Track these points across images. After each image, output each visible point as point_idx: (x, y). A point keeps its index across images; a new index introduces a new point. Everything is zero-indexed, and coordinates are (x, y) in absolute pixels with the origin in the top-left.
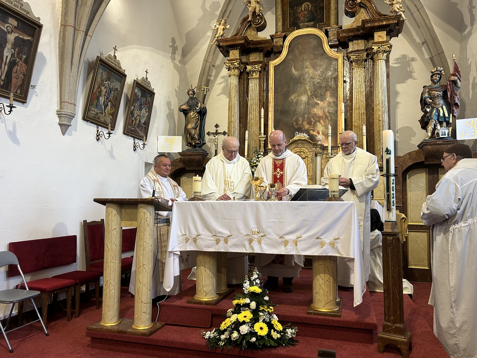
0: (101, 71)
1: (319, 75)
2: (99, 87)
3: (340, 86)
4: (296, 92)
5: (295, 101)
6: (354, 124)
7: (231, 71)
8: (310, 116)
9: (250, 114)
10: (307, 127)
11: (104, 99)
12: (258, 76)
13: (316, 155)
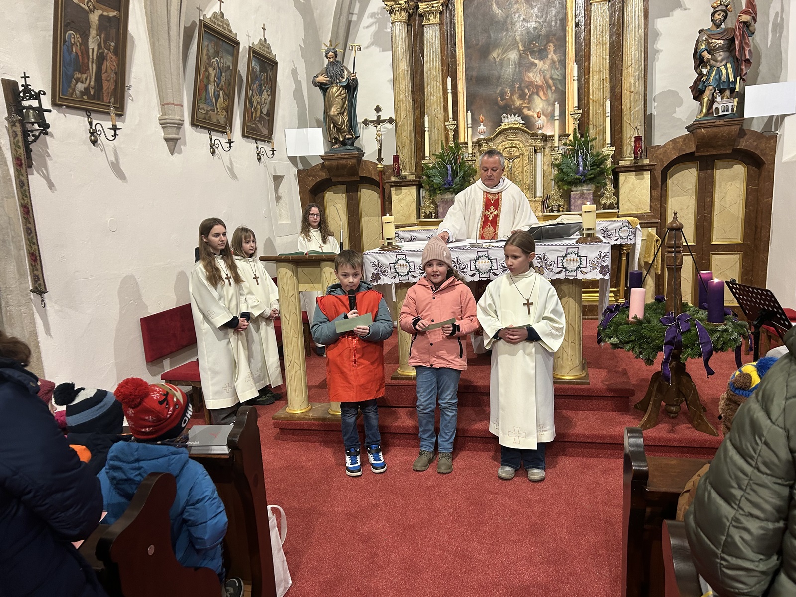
0: (207, 43)
1: (536, 15)
2: (207, 70)
3: (570, 34)
4: (499, 46)
5: (498, 60)
6: (591, 97)
7: (395, 15)
8: (523, 85)
9: (429, 86)
10: (518, 103)
11: (214, 87)
12: (437, 21)
13: (535, 151)
